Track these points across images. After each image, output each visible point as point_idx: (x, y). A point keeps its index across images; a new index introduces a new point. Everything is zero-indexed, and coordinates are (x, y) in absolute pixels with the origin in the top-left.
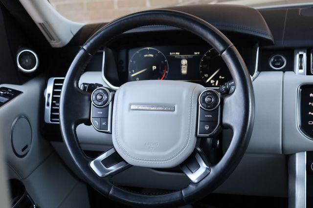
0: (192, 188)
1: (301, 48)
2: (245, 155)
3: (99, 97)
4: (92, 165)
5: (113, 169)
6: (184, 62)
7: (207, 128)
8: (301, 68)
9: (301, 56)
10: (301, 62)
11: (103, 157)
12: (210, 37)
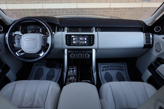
0: (40, 58)
1: (66, 27)
2: (52, 50)
3: (17, 37)
4: (16, 53)
5: (22, 54)
6: (41, 29)
7: (43, 44)
8: (66, 31)
9: (66, 28)
10: (66, 30)
11: (19, 51)
12: (43, 23)
